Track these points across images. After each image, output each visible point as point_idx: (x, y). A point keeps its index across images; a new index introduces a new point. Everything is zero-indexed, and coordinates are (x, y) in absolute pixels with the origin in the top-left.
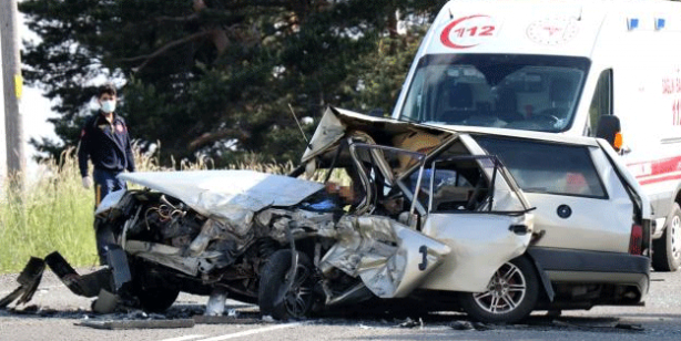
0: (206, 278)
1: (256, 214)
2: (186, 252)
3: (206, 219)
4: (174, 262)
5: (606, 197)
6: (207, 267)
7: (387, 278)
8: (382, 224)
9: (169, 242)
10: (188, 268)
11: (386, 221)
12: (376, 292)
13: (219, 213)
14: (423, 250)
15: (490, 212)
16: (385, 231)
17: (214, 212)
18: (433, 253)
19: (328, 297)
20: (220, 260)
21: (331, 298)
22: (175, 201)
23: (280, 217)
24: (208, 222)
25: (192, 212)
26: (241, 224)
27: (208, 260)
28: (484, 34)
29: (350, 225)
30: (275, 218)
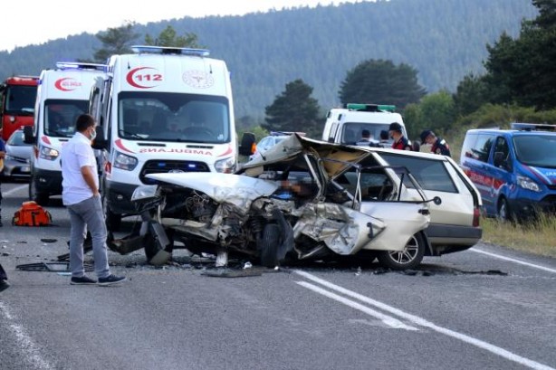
0: (224, 242)
1: (253, 201)
2: (210, 226)
3: (219, 204)
4: (201, 232)
5: (457, 191)
6: (224, 236)
7: (341, 242)
8: (333, 208)
9: (197, 219)
10: (211, 236)
11: (336, 206)
12: (336, 251)
13: (229, 201)
14: (369, 225)
15: (399, 201)
16: (335, 213)
17: (225, 199)
18: (376, 227)
19: (300, 253)
20: (230, 231)
21: (302, 255)
22: (201, 193)
23: (268, 203)
24: (220, 207)
25: (211, 200)
26: (243, 208)
27: (223, 231)
28: (156, 79)
29: (313, 209)
30: (266, 204)
